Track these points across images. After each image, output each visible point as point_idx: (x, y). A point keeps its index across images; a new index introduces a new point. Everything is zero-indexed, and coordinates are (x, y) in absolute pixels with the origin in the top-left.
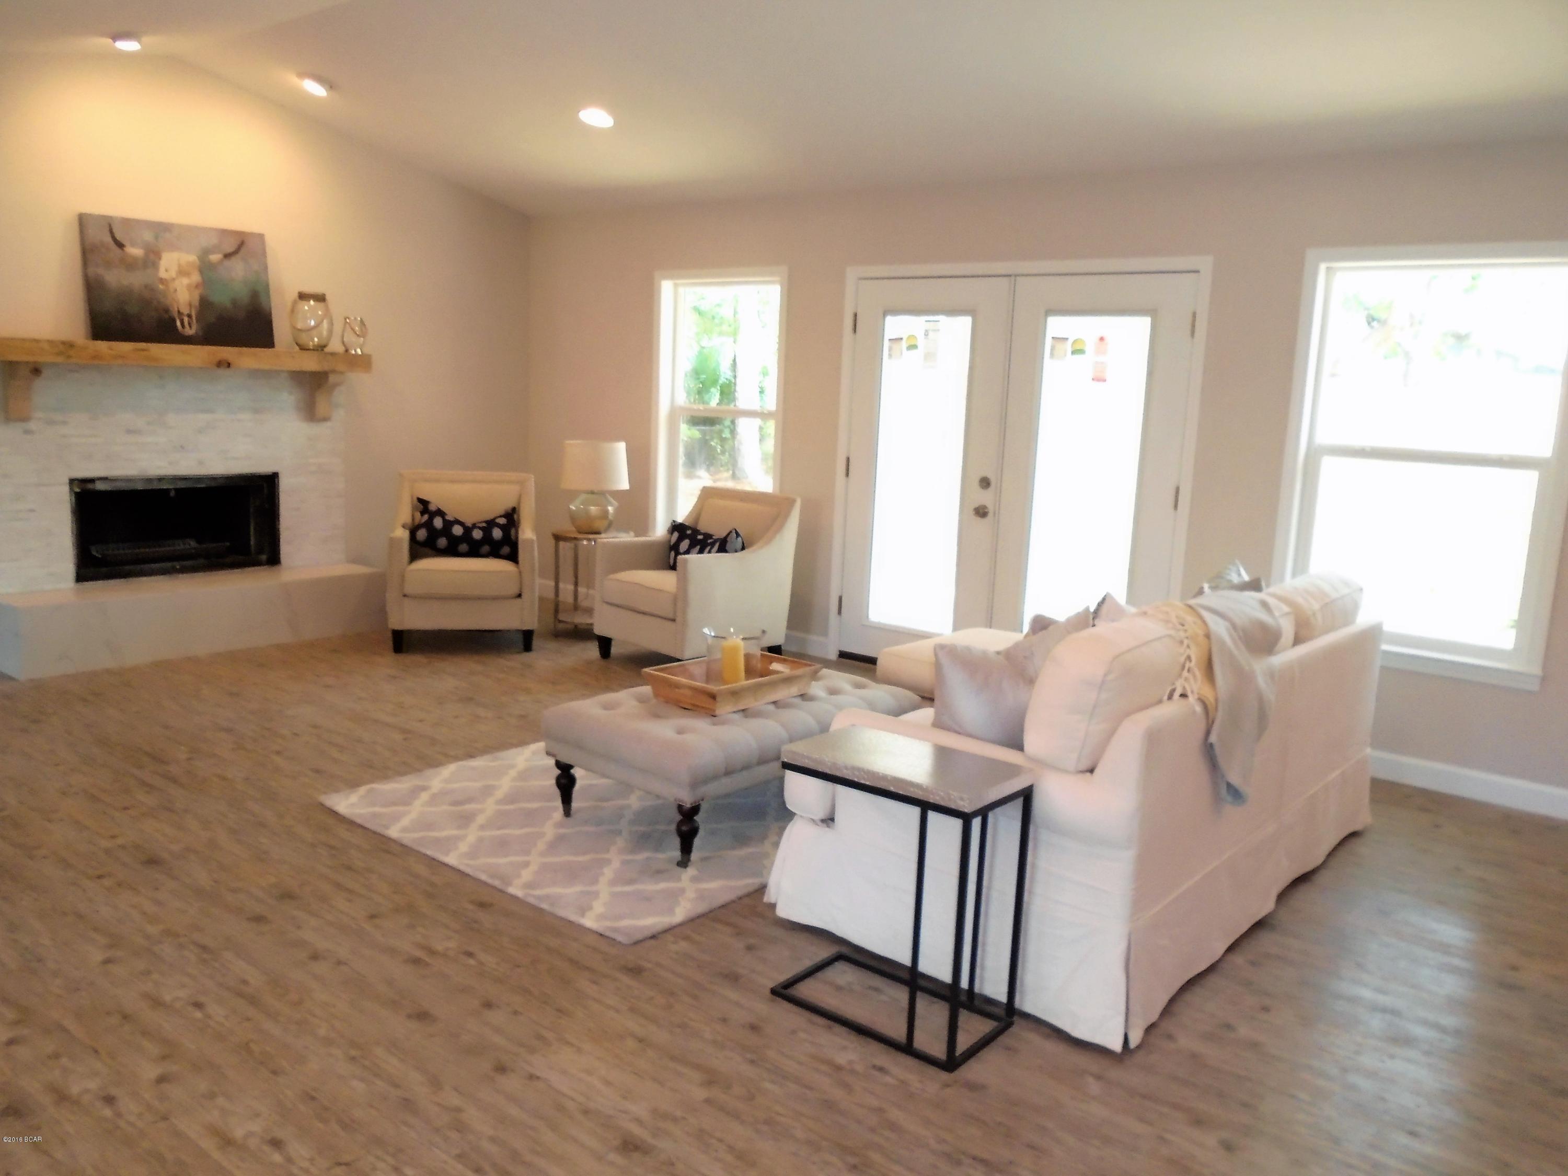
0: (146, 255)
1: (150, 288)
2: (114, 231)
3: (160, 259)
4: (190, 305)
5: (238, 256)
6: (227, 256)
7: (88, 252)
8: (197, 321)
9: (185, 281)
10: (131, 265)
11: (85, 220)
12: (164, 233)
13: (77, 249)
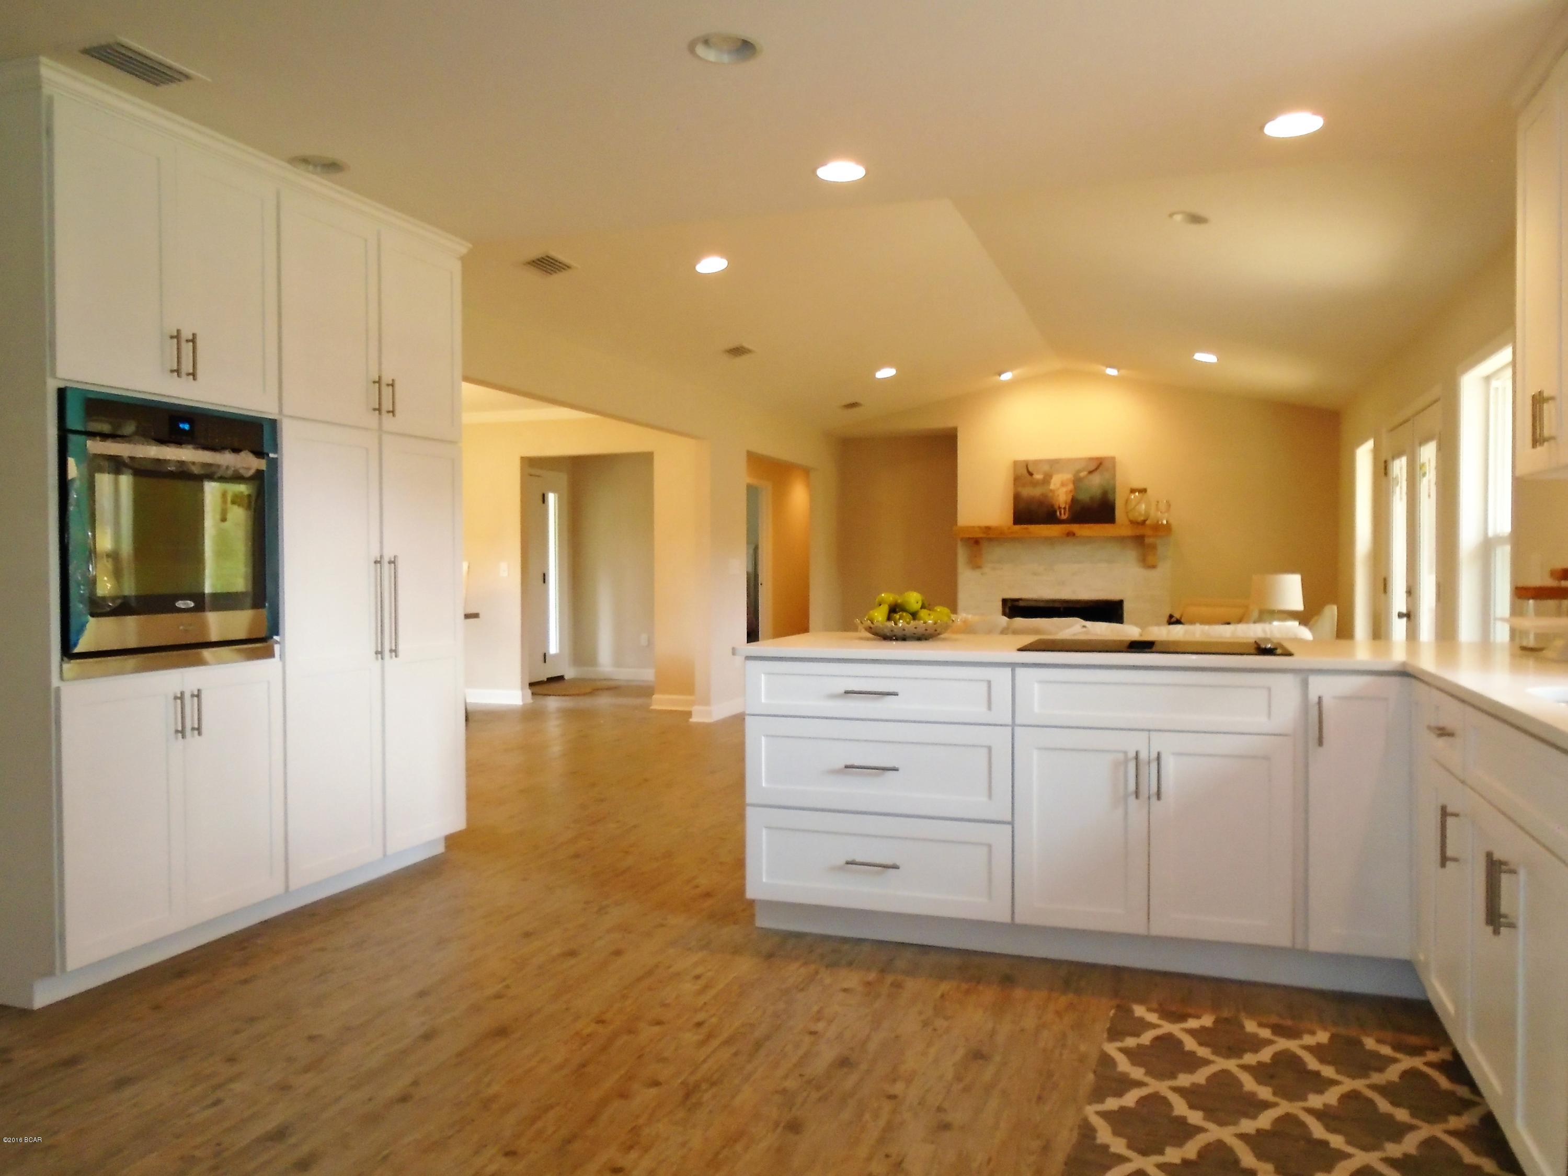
0: (1044, 478)
1: (1045, 496)
2: (1028, 467)
3: (1051, 479)
4: (1066, 503)
5: (1098, 471)
6: (1091, 472)
7: (1017, 479)
8: (1069, 511)
9: (1064, 489)
10: (1035, 484)
11: (1016, 463)
12: (1055, 464)
13: (1012, 479)
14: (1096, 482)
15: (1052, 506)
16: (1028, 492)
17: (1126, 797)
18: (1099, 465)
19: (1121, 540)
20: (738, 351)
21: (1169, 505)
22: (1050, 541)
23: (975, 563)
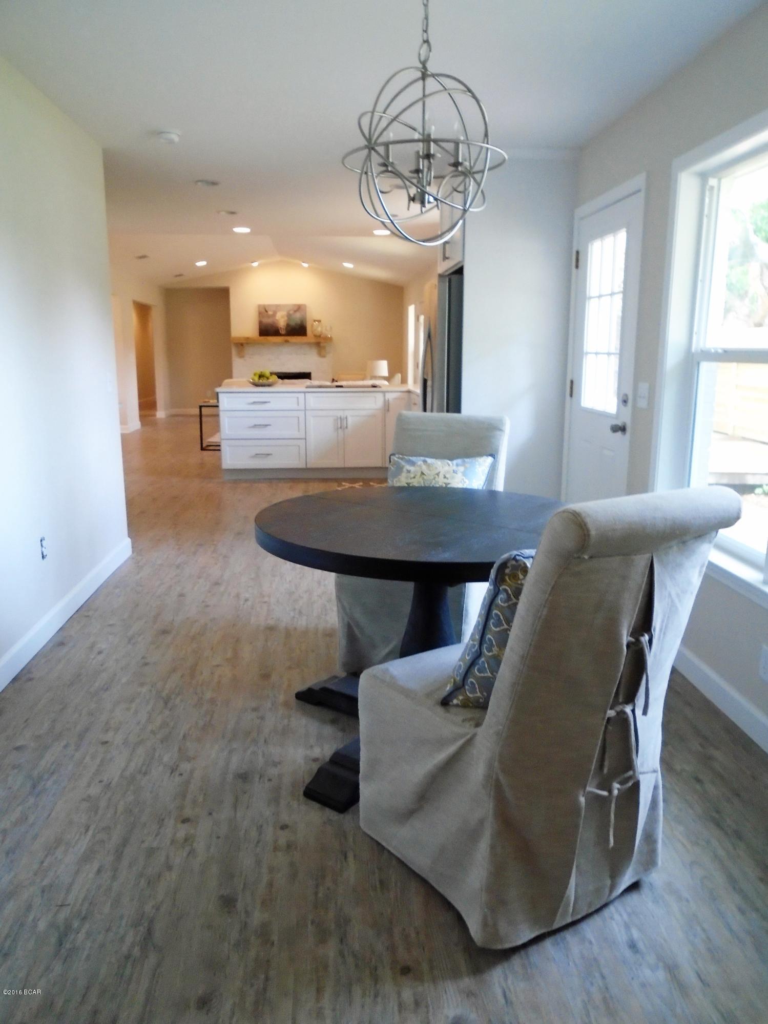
0: (273, 313)
1: (274, 322)
2: (265, 308)
3: (277, 314)
4: (284, 326)
5: (298, 311)
6: (295, 311)
7: (260, 313)
8: (286, 330)
9: (283, 320)
10: (269, 316)
11: (259, 306)
12: (278, 307)
13: (257, 313)
14: (297, 316)
15: (277, 327)
16: (266, 321)
17: (338, 429)
18: (299, 308)
19: (309, 344)
20: (144, 257)
21: (331, 328)
22: (276, 344)
23: (241, 355)
